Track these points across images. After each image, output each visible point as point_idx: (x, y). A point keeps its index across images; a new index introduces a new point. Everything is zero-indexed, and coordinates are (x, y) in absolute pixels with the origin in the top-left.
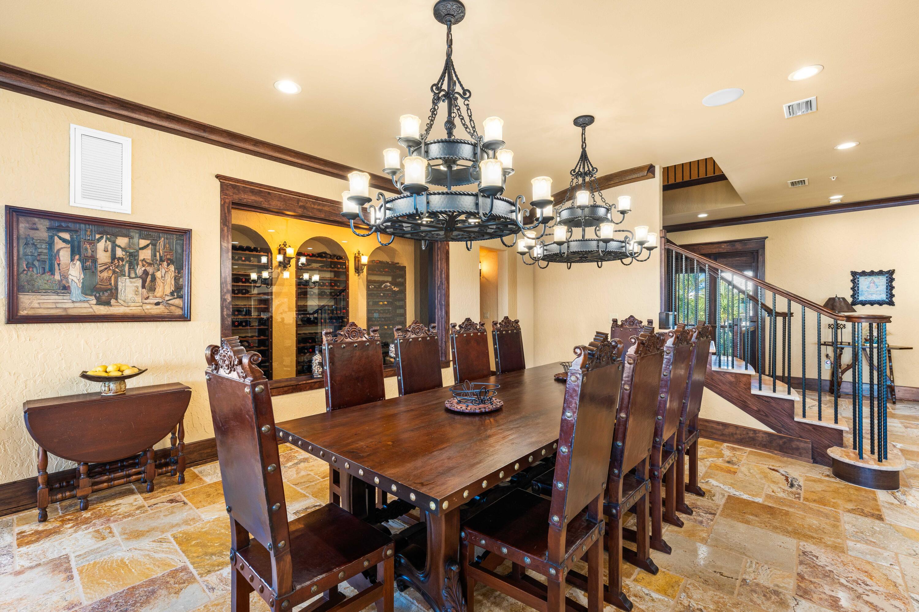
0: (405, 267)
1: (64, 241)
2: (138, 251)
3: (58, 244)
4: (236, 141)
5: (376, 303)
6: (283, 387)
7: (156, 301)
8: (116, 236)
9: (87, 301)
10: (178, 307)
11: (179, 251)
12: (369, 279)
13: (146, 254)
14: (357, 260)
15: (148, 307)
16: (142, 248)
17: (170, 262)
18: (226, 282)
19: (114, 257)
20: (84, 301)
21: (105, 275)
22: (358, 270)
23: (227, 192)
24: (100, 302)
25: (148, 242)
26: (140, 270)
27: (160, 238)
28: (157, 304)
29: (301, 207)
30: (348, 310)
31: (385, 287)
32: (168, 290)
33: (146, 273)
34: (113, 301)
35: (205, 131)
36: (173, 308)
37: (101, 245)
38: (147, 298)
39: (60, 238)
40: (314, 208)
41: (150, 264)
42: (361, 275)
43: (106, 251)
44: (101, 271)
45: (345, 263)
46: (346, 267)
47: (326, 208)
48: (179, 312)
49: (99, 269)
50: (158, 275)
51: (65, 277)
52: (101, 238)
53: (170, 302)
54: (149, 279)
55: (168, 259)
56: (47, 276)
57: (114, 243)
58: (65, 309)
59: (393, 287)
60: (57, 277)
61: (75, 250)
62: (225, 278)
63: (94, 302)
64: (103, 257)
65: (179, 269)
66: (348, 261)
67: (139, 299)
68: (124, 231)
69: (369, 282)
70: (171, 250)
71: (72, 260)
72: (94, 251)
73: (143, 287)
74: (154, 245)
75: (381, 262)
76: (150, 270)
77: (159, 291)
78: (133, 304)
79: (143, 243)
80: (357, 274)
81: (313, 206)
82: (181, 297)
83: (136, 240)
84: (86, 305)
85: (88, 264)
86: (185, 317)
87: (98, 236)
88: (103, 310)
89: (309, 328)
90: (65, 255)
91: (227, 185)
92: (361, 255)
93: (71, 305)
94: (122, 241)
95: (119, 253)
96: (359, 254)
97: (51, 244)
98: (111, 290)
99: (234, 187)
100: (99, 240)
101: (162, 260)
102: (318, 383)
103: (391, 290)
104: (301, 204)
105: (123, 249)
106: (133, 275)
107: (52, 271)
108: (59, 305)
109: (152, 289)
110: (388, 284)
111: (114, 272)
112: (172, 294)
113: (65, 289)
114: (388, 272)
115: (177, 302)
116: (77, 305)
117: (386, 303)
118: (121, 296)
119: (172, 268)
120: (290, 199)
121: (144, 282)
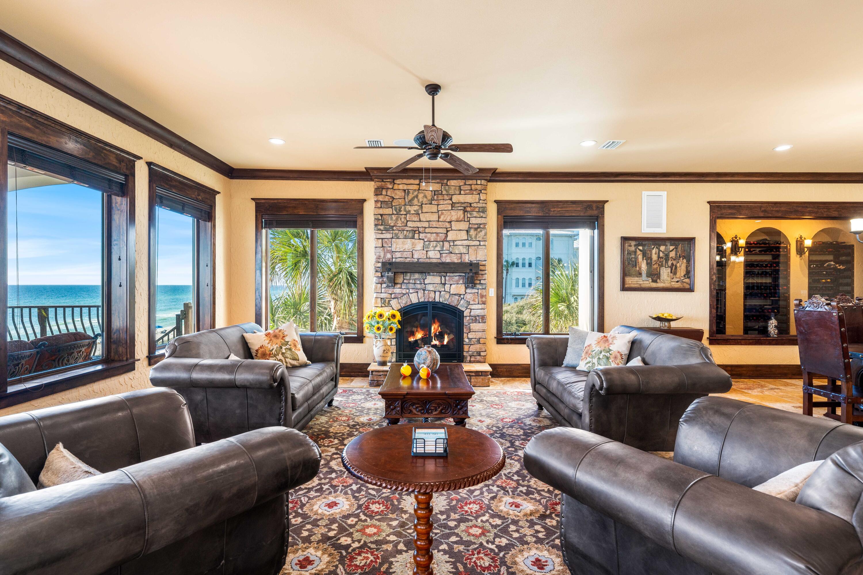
0: (853, 246)
1: (640, 250)
2: (669, 253)
3: (639, 252)
4: (721, 177)
5: (818, 281)
6: (749, 340)
7: (677, 280)
8: (660, 246)
9: (648, 281)
10: (687, 283)
11: (689, 251)
12: (811, 259)
13: (672, 254)
14: (799, 243)
15: (673, 283)
16: (671, 251)
17: (684, 257)
18: (713, 268)
19: (659, 257)
20: (646, 280)
21: (655, 266)
22: (800, 251)
23: (714, 211)
24: (653, 281)
25: (674, 247)
26: (670, 263)
27: (679, 244)
28: (677, 282)
29: (762, 211)
30: (789, 287)
31: (828, 265)
32: (683, 274)
33: (672, 264)
34: (658, 280)
35: (703, 177)
36: (685, 284)
37: (654, 251)
38: (673, 279)
39: (639, 249)
40: (772, 210)
41: (674, 260)
42: (803, 256)
43: (656, 254)
44: (654, 265)
45: (787, 246)
46: (787, 251)
47: (783, 209)
48: (687, 286)
49: (653, 263)
50: (678, 265)
51: (640, 268)
52: (654, 247)
53: (684, 281)
54: (674, 268)
55: (683, 256)
56: (634, 268)
57: (659, 249)
58: (640, 284)
59: (837, 265)
60: (638, 269)
61: (644, 255)
62: (713, 265)
63: (651, 281)
64: (655, 257)
65: (688, 261)
66: (790, 245)
67: (669, 279)
68: (663, 243)
69: (810, 262)
70: (685, 250)
71: (643, 260)
72: (651, 255)
73: (671, 272)
74: (676, 248)
75: (823, 243)
76: (675, 263)
77: (678, 275)
78: (666, 282)
79: (672, 248)
80: (798, 256)
81: (772, 209)
82: (689, 278)
83: (669, 246)
84: (647, 282)
85: (649, 261)
86: (691, 290)
87: (653, 247)
88: (654, 285)
89: (754, 301)
90: (640, 257)
91: (714, 206)
92: (803, 239)
93: (642, 282)
94: (662, 248)
95: (661, 255)
96: (801, 237)
97: (635, 252)
98: (657, 274)
99: (718, 206)
100: (653, 249)
101: (680, 257)
102: (775, 341)
103: (835, 269)
104: (763, 209)
105: (663, 252)
106: (667, 266)
107: (636, 266)
108: (638, 283)
109: (675, 274)
110: (832, 263)
111: (659, 265)
112: (684, 276)
113: (640, 274)
114: (832, 251)
115: (687, 280)
116: (645, 282)
117: (829, 280)
118: (662, 278)
119: (685, 261)
120: (755, 207)
121: (672, 270)
